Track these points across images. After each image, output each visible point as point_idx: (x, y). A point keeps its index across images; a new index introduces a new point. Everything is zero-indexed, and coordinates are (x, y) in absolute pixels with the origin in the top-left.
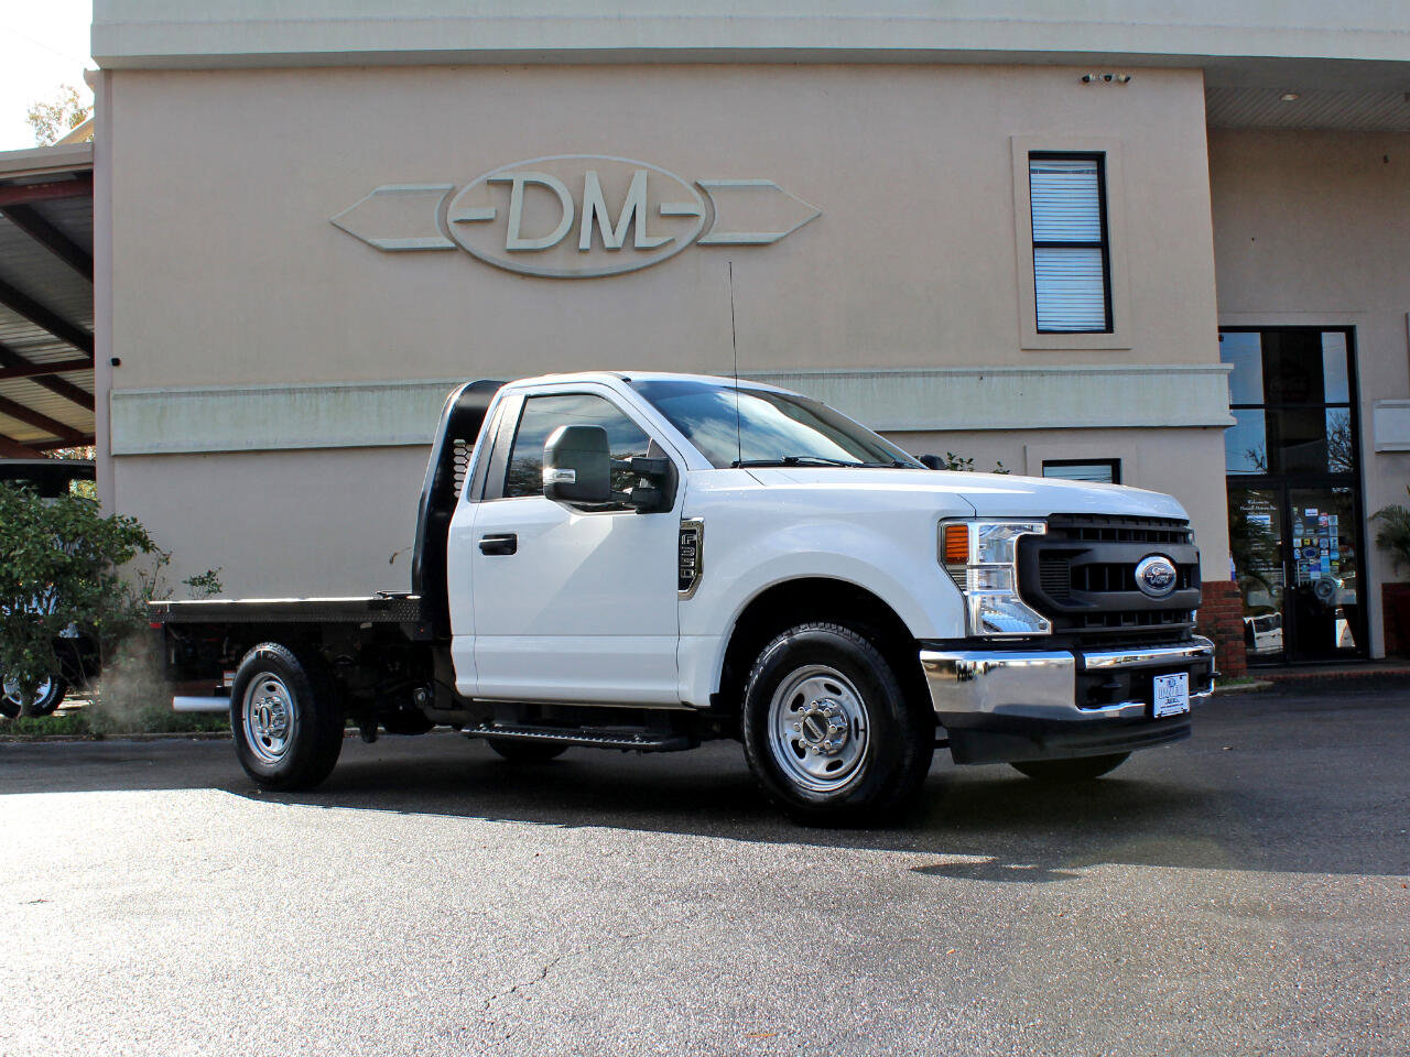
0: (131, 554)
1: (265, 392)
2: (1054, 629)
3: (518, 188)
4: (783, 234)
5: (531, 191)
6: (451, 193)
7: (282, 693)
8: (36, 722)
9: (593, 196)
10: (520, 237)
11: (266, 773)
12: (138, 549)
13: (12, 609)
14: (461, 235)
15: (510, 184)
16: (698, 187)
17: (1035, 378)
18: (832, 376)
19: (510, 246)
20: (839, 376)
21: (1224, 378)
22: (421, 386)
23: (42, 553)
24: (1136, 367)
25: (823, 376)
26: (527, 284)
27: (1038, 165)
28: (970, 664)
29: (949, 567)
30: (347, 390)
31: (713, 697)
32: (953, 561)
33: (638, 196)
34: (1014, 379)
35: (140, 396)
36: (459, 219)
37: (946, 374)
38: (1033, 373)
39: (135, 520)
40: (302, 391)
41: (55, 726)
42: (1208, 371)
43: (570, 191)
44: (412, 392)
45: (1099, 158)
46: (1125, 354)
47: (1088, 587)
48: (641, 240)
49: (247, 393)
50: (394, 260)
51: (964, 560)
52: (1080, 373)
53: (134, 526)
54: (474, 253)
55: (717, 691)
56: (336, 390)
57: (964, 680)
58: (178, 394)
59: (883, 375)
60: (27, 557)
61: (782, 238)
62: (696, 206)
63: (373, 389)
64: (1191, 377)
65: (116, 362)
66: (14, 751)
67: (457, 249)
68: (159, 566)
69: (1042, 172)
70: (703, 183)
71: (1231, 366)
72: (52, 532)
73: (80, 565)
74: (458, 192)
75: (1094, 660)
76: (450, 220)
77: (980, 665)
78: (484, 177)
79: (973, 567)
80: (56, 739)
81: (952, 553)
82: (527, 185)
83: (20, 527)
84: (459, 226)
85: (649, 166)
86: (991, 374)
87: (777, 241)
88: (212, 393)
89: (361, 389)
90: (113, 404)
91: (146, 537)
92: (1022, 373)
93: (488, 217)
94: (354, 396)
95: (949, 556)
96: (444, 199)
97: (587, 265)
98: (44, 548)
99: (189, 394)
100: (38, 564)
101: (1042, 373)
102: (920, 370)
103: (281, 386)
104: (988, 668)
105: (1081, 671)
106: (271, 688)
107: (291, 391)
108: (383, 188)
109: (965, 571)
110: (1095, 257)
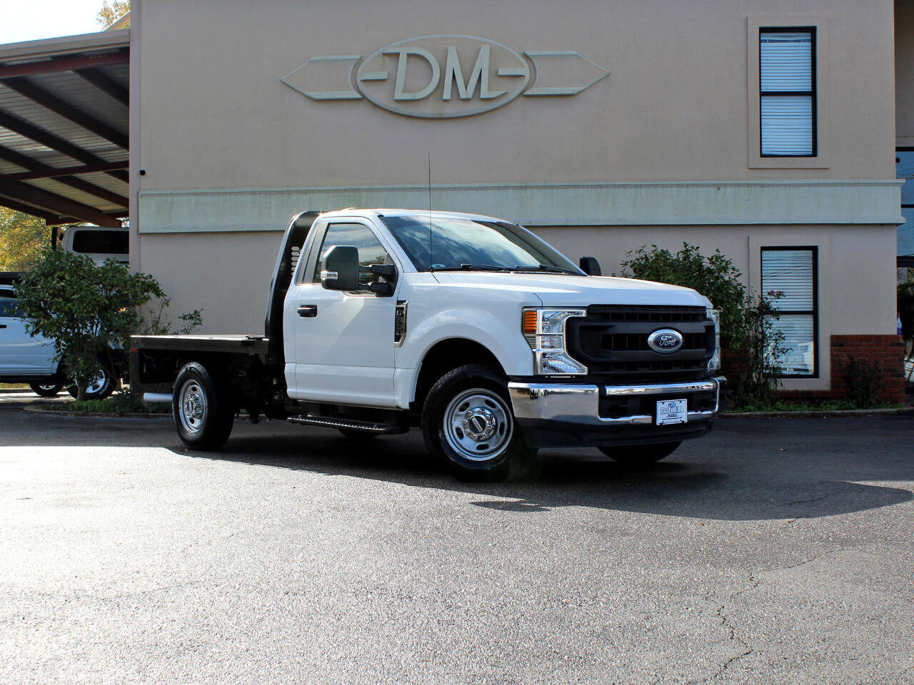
0: (147, 299)
1: (237, 194)
2: (589, 372)
3: (403, 58)
4: (583, 88)
5: (412, 59)
6: (360, 61)
7: (200, 392)
8: (85, 404)
9: (453, 63)
10: (404, 91)
11: (190, 439)
12: (152, 295)
13: (74, 332)
14: (365, 89)
15: (398, 55)
16: (526, 56)
17: (758, 189)
18: (614, 186)
19: (397, 97)
20: (619, 186)
21: (898, 189)
22: (338, 191)
23: (91, 297)
24: (831, 181)
25: (607, 186)
26: (409, 122)
27: (765, 36)
28: (536, 390)
29: (526, 335)
30: (289, 193)
31: (410, 404)
32: (528, 331)
33: (483, 63)
34: (742, 189)
35: (158, 195)
36: (364, 79)
37: (693, 185)
38: (755, 185)
39: (151, 277)
40: (260, 193)
41: (95, 407)
42: (886, 185)
43: (437, 60)
44: (331, 194)
45: (812, 31)
46: (826, 171)
47: (613, 348)
48: (484, 93)
49: (225, 194)
50: (321, 106)
51: (534, 331)
52: (790, 185)
53: (151, 280)
54: (373, 101)
55: (413, 401)
56: (282, 193)
57: (532, 398)
58: (182, 194)
59: (648, 186)
60: (81, 300)
61: (583, 91)
62: (524, 70)
63: (306, 192)
64: (873, 188)
65: (143, 173)
66: (68, 421)
67: (363, 99)
68: (162, 307)
69: (771, 41)
70: (529, 53)
71: (904, 181)
72: (98, 284)
73: (115, 305)
74: (364, 61)
75: (612, 391)
76: (358, 81)
77: (542, 391)
78: (380, 51)
79: (539, 335)
80: (96, 415)
81: (527, 327)
82: (409, 55)
83: (78, 280)
84: (363, 83)
85: (491, 41)
86: (725, 185)
87: (579, 93)
88: (203, 194)
89: (298, 192)
90: (140, 200)
91: (158, 288)
92: (748, 185)
93: (382, 78)
94: (294, 197)
95: (526, 328)
96: (355, 65)
97: (449, 110)
98: (93, 294)
99: (189, 194)
100: (88, 304)
101: (763, 186)
102: (675, 183)
103: (246, 189)
104: (546, 393)
105: (603, 396)
106: (194, 389)
107: (253, 193)
108: (314, 58)
109: (535, 337)
110: (807, 101)
